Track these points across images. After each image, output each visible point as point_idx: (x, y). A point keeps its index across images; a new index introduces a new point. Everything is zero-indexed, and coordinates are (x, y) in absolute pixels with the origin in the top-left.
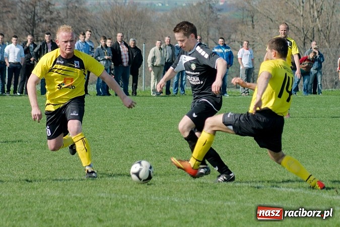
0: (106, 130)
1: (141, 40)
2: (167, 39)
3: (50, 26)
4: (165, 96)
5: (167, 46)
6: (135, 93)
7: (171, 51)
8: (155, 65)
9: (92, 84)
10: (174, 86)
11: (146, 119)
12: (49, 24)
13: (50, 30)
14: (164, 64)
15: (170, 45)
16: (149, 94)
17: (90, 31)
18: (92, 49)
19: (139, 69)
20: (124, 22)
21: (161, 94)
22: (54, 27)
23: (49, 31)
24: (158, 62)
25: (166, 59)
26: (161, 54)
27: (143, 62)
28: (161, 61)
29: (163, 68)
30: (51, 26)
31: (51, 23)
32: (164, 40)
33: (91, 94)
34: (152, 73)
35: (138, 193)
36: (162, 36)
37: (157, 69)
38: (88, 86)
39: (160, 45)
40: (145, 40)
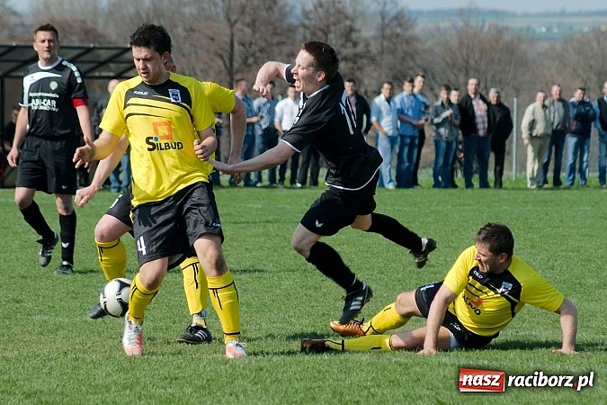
0: (450, 247)
1: (511, 91)
2: (555, 89)
3: (353, 68)
4: (552, 189)
5: (556, 102)
6: (499, 183)
7: (562, 111)
8: (534, 134)
9: (424, 168)
10: (568, 172)
11: (519, 228)
12: (350, 65)
13: (353, 74)
14: (550, 132)
15: (560, 100)
16: (524, 186)
17: (423, 76)
18: (427, 107)
19: (507, 142)
20: (481, 59)
21: (546, 186)
22: (360, 69)
23: (351, 77)
24: (540, 129)
25: (553, 124)
26: (545, 115)
27: (514, 129)
28: (546, 128)
29: (548, 141)
30: (355, 67)
31: (355, 63)
32: (550, 90)
33: (423, 185)
34: (530, 149)
35: (506, 357)
36: (547, 85)
37: (538, 142)
38: (419, 171)
39: (544, 101)
40: (518, 92)
